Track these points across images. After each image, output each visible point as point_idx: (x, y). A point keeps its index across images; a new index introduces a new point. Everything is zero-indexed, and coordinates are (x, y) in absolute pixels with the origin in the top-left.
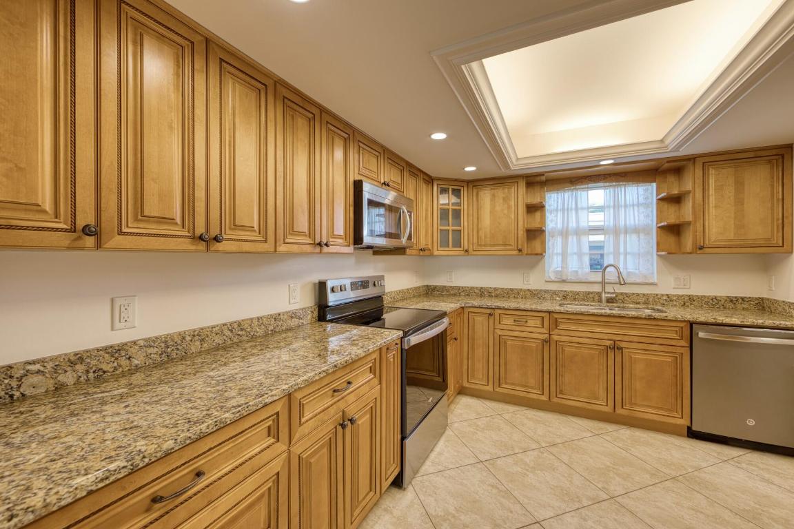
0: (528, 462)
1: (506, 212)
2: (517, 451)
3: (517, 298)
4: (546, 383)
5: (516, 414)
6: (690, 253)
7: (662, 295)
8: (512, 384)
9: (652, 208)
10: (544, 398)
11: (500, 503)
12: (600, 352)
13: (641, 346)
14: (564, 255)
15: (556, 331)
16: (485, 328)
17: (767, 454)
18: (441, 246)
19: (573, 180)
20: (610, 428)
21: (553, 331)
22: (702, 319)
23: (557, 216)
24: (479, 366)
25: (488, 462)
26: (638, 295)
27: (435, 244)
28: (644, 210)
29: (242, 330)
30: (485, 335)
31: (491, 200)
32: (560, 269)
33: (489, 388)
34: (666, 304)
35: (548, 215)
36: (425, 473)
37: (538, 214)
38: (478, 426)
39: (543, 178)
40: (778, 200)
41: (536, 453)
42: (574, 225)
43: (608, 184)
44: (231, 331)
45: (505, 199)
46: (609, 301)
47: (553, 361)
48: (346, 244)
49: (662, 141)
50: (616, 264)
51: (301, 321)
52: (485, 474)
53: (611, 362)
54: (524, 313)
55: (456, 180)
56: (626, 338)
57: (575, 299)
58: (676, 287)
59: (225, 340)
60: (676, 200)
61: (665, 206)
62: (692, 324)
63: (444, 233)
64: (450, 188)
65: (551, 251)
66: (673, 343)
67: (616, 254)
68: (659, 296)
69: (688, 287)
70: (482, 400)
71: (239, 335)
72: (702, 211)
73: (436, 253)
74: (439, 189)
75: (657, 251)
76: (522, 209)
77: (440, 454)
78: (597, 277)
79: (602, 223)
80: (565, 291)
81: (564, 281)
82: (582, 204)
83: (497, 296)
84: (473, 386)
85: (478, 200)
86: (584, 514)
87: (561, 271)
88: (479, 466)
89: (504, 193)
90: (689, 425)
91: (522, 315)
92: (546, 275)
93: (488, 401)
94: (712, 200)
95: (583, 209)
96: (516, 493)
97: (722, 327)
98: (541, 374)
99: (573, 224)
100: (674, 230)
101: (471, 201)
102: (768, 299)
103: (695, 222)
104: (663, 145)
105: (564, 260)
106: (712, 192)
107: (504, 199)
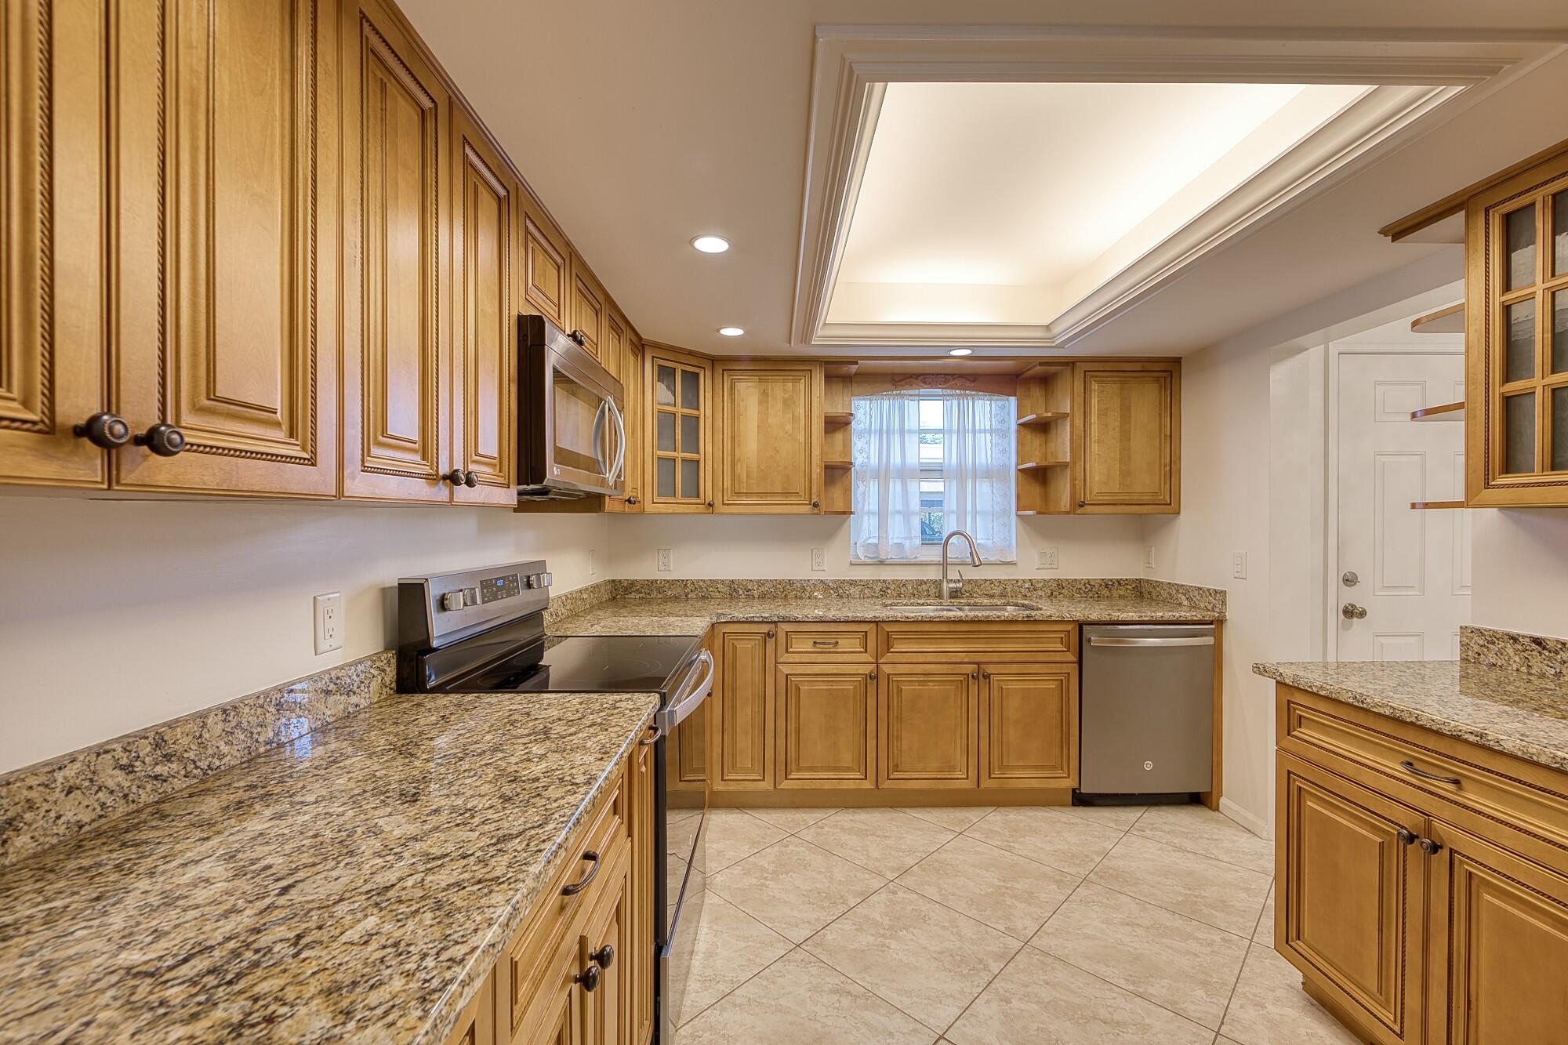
0: (878, 918)
1: (788, 427)
2: (852, 902)
3: (801, 598)
4: (871, 756)
5: (822, 828)
6: (1068, 513)
7: (1024, 581)
8: (813, 769)
9: (1010, 439)
10: (867, 785)
11: (865, 1024)
12: (957, 686)
13: (1014, 668)
14: (882, 514)
15: (889, 657)
16: (758, 663)
17: (1164, 808)
18: (659, 495)
19: (897, 379)
20: (973, 815)
21: (882, 656)
22: (1094, 616)
23: (869, 443)
24: (746, 743)
25: (809, 942)
26: (992, 582)
27: (648, 489)
28: (1000, 441)
29: (168, 758)
30: (758, 678)
31: (760, 403)
32: (875, 541)
33: (766, 785)
34: (1029, 595)
35: (854, 439)
36: (696, 1011)
37: (839, 437)
38: (762, 869)
39: (854, 368)
40: (1166, 436)
41: (883, 896)
42: (898, 460)
43: (949, 392)
44: (128, 769)
45: (787, 402)
46: (955, 594)
47: (883, 712)
48: (501, 480)
49: (1048, 327)
50: (962, 529)
51: (354, 699)
52: (814, 970)
53: (973, 702)
54: (833, 627)
55: (691, 353)
56: (995, 657)
57: (899, 595)
58: (1041, 567)
59: (103, 805)
60: (1042, 428)
61: (1028, 435)
62: (1081, 625)
63: (666, 465)
64: (679, 368)
65: (860, 506)
66: (1058, 657)
67: (961, 514)
68: (1019, 584)
69: (1055, 567)
70: (749, 812)
71: (156, 778)
72: (1080, 445)
73: (650, 508)
74: (656, 368)
75: (1018, 510)
76: (818, 426)
77: (710, 955)
78: (934, 554)
79: (942, 461)
80: (884, 581)
81: (882, 563)
82: (911, 423)
83: (763, 597)
84: (733, 787)
85: (733, 401)
86: (1001, 992)
87: (876, 545)
88: (798, 955)
89: (785, 391)
90: (1077, 786)
91: (827, 631)
92: (852, 552)
93: (761, 811)
94: (1095, 430)
95: (911, 432)
96: (882, 992)
97: (1109, 627)
98: (862, 742)
99: (896, 459)
100: (1039, 477)
101: (718, 400)
102: (1147, 581)
103: (1075, 463)
104: (1048, 335)
105: (882, 525)
106: (1094, 418)
107: (785, 401)
